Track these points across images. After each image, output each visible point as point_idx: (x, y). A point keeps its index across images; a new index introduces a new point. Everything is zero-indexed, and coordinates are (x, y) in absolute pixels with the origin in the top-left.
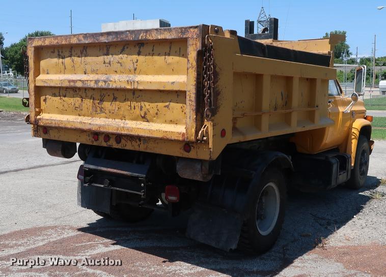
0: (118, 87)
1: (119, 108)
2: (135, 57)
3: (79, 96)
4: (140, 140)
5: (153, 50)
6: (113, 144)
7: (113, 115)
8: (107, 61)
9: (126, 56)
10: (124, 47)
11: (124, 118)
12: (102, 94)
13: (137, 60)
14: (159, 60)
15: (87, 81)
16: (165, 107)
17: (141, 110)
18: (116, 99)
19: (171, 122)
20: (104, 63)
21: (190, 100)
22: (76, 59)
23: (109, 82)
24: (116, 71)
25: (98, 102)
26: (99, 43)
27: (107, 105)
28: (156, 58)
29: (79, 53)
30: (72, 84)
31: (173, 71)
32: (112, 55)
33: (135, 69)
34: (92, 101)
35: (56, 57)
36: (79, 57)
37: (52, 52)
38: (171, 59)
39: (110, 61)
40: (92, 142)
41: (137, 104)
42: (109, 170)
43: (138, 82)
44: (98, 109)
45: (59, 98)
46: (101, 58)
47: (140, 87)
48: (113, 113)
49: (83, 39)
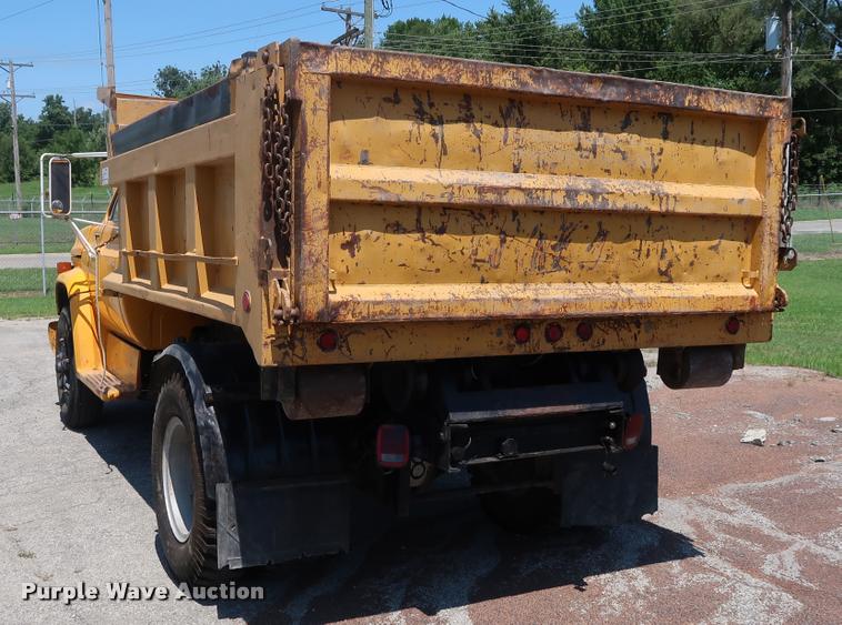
0: (631, 206)
1: (608, 256)
2: (657, 143)
3: (493, 227)
4: (638, 325)
5: (692, 133)
6: (572, 343)
7: (589, 272)
8: (587, 144)
9: (636, 137)
10: (628, 115)
11: (615, 279)
12: (568, 225)
13: (662, 150)
14: (704, 153)
15: (544, 190)
16: (711, 248)
17: (662, 257)
18: (605, 235)
19: (718, 278)
20: (579, 148)
21: (771, 234)
22: (487, 129)
23: (606, 196)
24: (608, 171)
25: (553, 243)
26: (583, 98)
27: (577, 250)
28: (698, 148)
29: (496, 115)
30: (491, 197)
31: (726, 178)
32: (600, 131)
33: (655, 169)
34: (534, 241)
35: (408, 117)
36: (496, 124)
37: (387, 100)
38: (727, 154)
39: (595, 147)
40: (510, 347)
41: (655, 245)
42: (529, 411)
43: (675, 197)
44: (550, 260)
45: (418, 235)
46: (571, 136)
47: (680, 209)
48: (591, 269)
49: (530, 81)
